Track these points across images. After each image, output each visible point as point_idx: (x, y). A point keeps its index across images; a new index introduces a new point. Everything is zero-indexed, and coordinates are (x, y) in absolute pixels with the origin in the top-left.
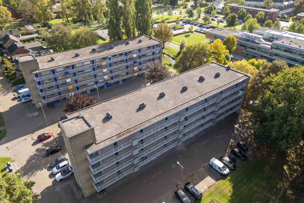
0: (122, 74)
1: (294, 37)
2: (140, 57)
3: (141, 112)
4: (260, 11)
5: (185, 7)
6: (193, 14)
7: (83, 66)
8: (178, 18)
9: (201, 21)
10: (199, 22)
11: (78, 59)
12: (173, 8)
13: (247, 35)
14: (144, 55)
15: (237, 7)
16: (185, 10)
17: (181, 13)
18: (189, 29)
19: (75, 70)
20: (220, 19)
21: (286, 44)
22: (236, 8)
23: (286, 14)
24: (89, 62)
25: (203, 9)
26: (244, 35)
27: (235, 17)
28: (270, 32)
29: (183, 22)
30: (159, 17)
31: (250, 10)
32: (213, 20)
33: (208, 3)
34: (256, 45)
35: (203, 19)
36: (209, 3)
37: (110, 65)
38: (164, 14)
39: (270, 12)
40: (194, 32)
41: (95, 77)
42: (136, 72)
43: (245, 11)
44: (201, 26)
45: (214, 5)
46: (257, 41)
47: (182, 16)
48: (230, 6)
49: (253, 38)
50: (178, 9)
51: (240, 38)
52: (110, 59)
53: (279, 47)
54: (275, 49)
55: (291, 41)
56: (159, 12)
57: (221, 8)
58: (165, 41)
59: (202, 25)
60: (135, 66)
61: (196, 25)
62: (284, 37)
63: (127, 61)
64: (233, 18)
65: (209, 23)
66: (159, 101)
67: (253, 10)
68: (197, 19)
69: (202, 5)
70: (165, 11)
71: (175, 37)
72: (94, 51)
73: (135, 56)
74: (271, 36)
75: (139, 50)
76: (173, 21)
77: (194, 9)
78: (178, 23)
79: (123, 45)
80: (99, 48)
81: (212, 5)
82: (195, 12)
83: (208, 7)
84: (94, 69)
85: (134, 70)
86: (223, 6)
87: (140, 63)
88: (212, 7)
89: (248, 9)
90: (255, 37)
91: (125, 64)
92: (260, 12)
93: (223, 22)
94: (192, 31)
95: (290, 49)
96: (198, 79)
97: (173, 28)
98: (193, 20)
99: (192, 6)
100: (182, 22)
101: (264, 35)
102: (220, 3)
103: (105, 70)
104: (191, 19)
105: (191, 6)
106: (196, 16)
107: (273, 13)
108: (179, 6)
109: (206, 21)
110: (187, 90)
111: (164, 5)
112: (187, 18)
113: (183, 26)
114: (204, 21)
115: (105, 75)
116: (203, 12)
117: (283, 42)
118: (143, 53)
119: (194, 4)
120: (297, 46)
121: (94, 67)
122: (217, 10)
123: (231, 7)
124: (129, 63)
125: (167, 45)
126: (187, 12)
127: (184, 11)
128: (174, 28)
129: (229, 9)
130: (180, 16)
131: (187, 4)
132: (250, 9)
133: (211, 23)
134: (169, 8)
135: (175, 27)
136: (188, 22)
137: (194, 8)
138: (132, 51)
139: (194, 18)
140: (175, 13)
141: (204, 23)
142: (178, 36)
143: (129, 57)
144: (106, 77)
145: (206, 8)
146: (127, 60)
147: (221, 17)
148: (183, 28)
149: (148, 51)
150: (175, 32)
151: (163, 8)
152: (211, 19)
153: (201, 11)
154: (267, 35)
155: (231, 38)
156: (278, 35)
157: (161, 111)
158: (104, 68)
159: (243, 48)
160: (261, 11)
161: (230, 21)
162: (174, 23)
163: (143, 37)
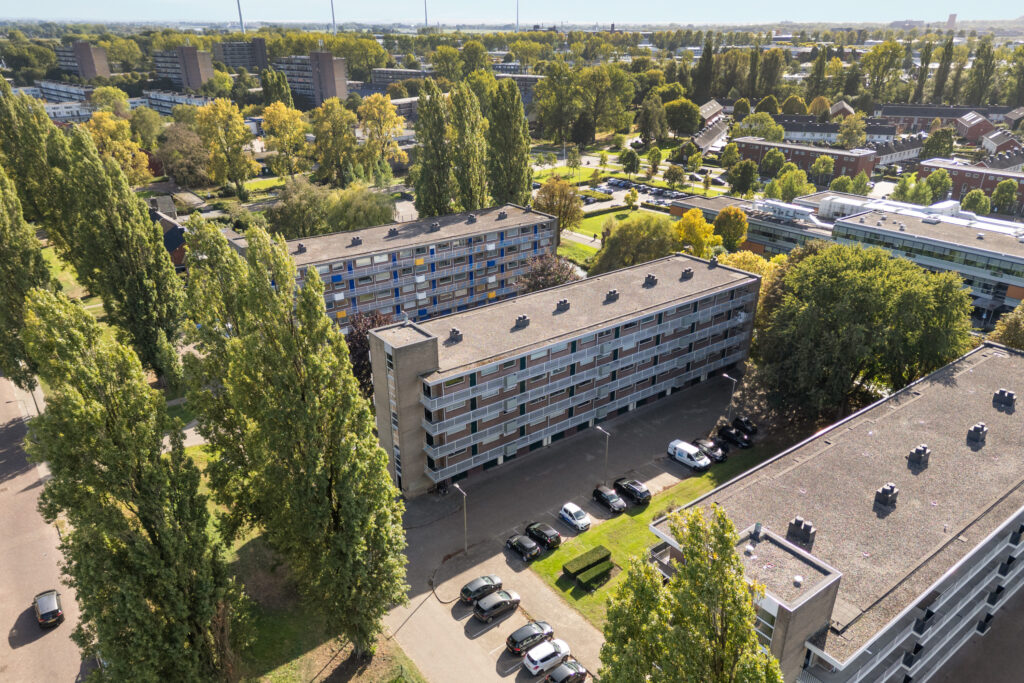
0: (458, 294)
1: (893, 210)
2: (502, 252)
3: (520, 333)
4: (822, 153)
5: (616, 149)
6: (638, 162)
7: (371, 265)
8: (595, 174)
9: (659, 181)
10: (654, 184)
11: (359, 250)
12: (583, 151)
13: (774, 209)
14: (511, 249)
15: (760, 145)
16: (616, 155)
17: (603, 162)
18: (627, 199)
19: (355, 274)
20: (712, 176)
21: (870, 223)
22: (757, 147)
23: (901, 163)
24: (385, 258)
25: (666, 153)
26: (768, 209)
27: (751, 168)
28: (835, 201)
29: (609, 184)
30: (543, 174)
31: (797, 153)
32: (692, 179)
33: (681, 138)
34: (797, 231)
35: (665, 177)
36: (686, 139)
37: (432, 267)
38: (556, 165)
39: (849, 157)
40: (640, 208)
41: (397, 295)
42: (491, 290)
43: (781, 154)
44: (660, 193)
45: (696, 140)
46: (801, 222)
47: (606, 169)
48: (741, 143)
49: (791, 214)
50: (597, 153)
51: (759, 217)
52: (432, 252)
53: (853, 233)
54: (843, 237)
55: (884, 219)
56: (543, 159)
57: (718, 150)
58: (562, 225)
59: (662, 192)
60: (491, 275)
61: (644, 191)
62: (868, 209)
63: (470, 259)
64: (746, 171)
65: (682, 187)
66: (557, 317)
67: (803, 154)
68: (649, 178)
69: (663, 143)
70: (560, 157)
71: (588, 219)
72: (393, 234)
73: (491, 247)
74: (837, 210)
75: (502, 235)
76: (582, 180)
77: (641, 153)
78: (596, 187)
79: (462, 224)
80: (404, 229)
81: (693, 140)
82: (644, 160)
83: (682, 145)
84: (395, 275)
85: (487, 284)
86: (725, 144)
87: (502, 268)
88: (690, 146)
89: (789, 149)
90: (795, 212)
91: (466, 268)
92: (822, 157)
93: (720, 184)
94: (634, 204)
95: (877, 236)
96: (643, 281)
97: (583, 199)
98: (638, 179)
99: (635, 145)
100: (606, 183)
101: (820, 207)
102: (713, 137)
103: (421, 279)
104: (633, 176)
105: (632, 145)
106: (646, 170)
107: (857, 158)
108: (599, 146)
109: (674, 181)
110: (618, 301)
111: (555, 144)
112: (622, 175)
113: (610, 193)
114: (667, 181)
115: (421, 291)
116: (667, 160)
117: (862, 221)
118: (510, 241)
119: (640, 141)
120: (896, 229)
121: (395, 269)
122: (706, 155)
123: (743, 146)
124: (476, 266)
125: (566, 235)
126: (621, 160)
127: (612, 157)
128: (587, 200)
129: (736, 149)
130: (601, 169)
131: (620, 139)
132: (795, 150)
133: (688, 186)
134: (569, 149)
135: (587, 196)
136: (624, 185)
137: (641, 149)
138: (485, 236)
139: (641, 174)
140: (588, 163)
141: (667, 187)
142: (595, 218)
143: (477, 249)
144: (422, 296)
145: (675, 149)
146: (470, 257)
147: (716, 172)
148: (609, 199)
149: (522, 239)
150: (587, 209)
151: (554, 150)
152: (688, 178)
153: (659, 156)
154: (827, 208)
155: (733, 213)
156: (853, 207)
157: (563, 331)
158: (419, 274)
159: (766, 239)
160: (827, 154)
161: (739, 178)
162: (586, 188)
163: (507, 209)
